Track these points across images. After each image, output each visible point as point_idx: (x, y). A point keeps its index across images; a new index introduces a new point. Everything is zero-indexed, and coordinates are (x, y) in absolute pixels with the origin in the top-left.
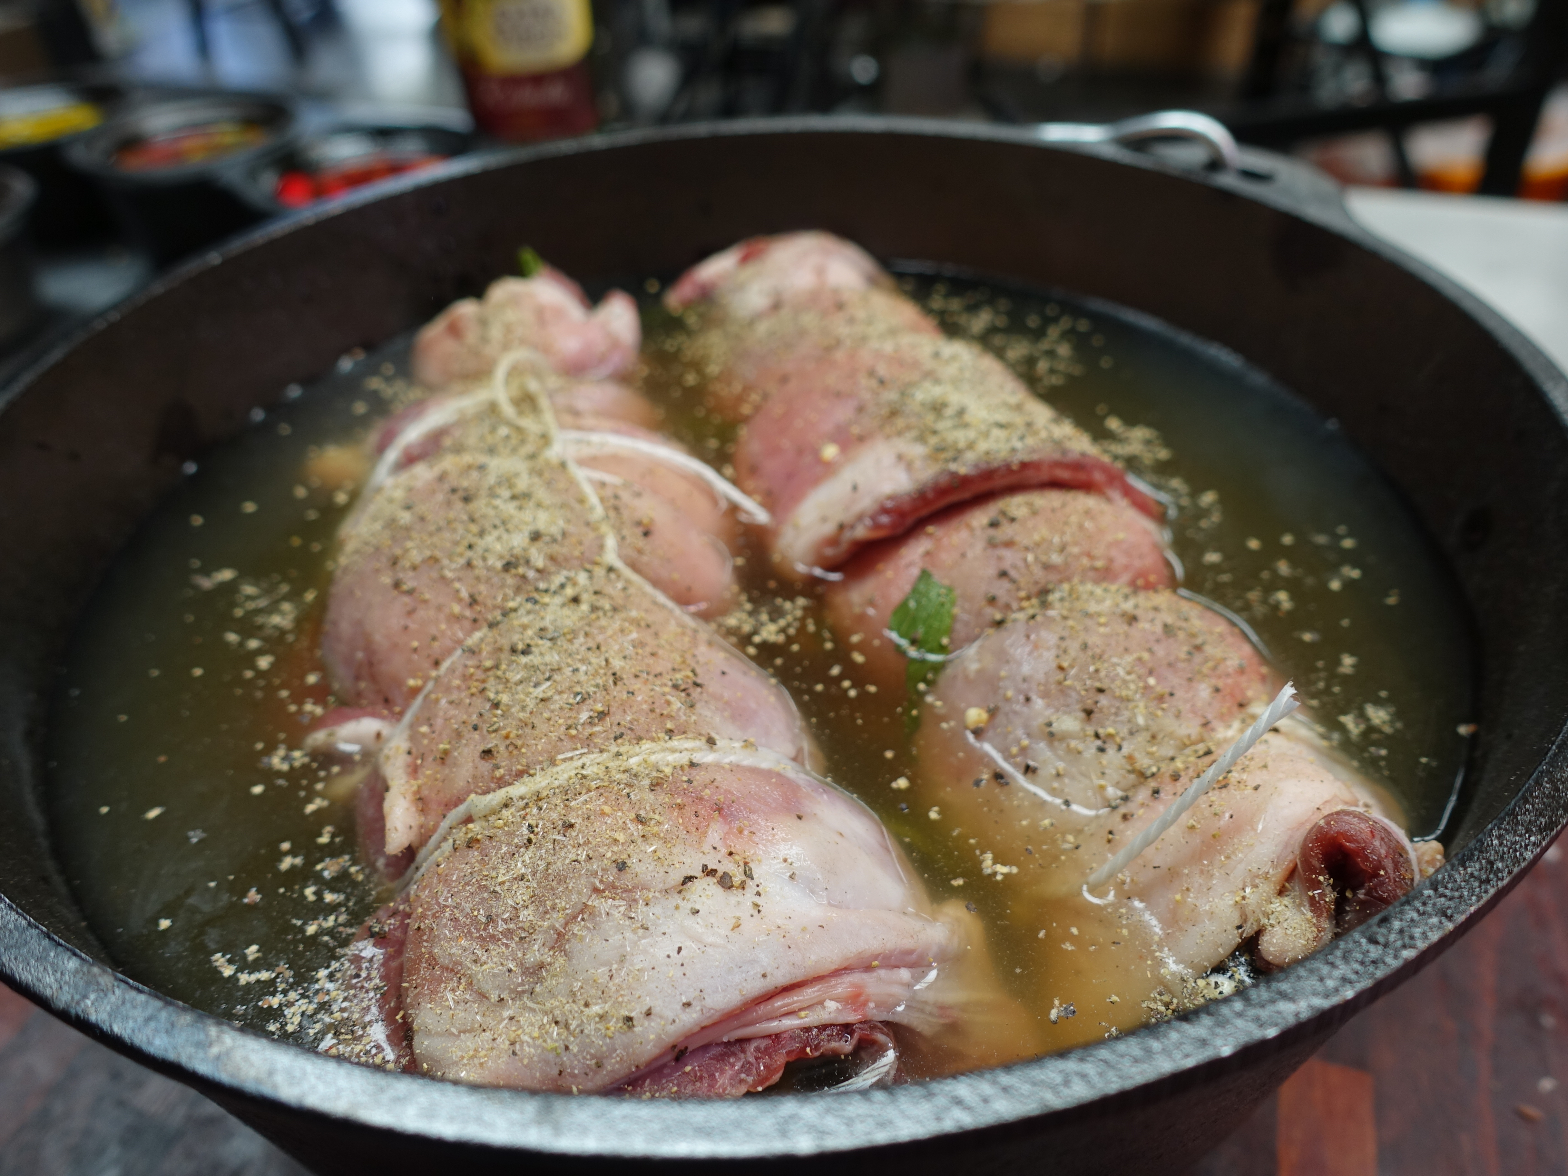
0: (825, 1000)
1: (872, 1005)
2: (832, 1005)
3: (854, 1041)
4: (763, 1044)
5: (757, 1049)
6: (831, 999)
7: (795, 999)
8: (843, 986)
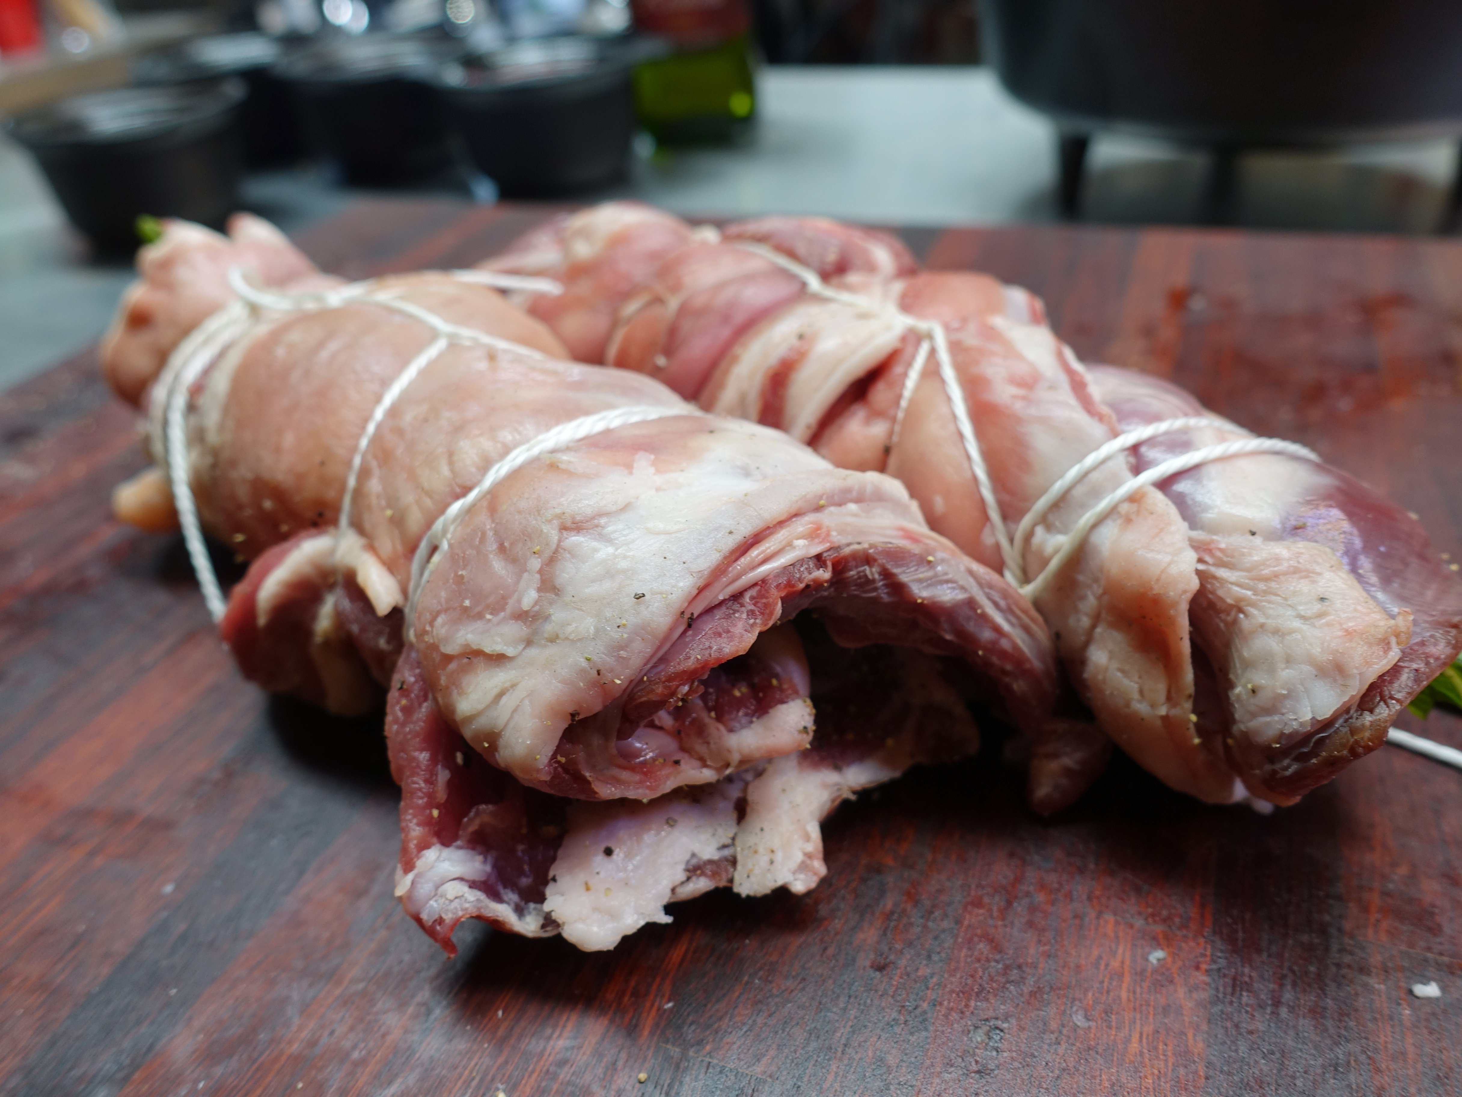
0: (792, 541)
1: (834, 533)
2: (801, 542)
3: (830, 568)
4: (753, 592)
5: (752, 598)
6: (797, 539)
7: (767, 545)
8: (801, 526)
